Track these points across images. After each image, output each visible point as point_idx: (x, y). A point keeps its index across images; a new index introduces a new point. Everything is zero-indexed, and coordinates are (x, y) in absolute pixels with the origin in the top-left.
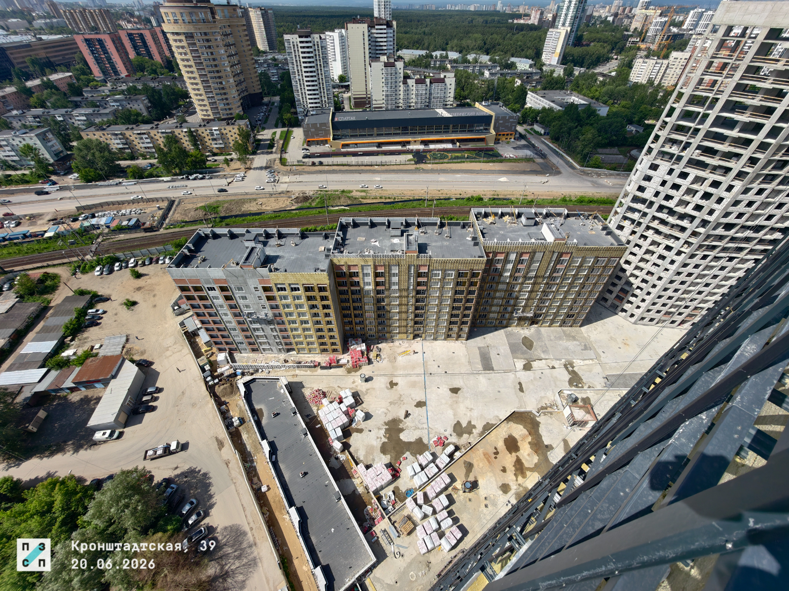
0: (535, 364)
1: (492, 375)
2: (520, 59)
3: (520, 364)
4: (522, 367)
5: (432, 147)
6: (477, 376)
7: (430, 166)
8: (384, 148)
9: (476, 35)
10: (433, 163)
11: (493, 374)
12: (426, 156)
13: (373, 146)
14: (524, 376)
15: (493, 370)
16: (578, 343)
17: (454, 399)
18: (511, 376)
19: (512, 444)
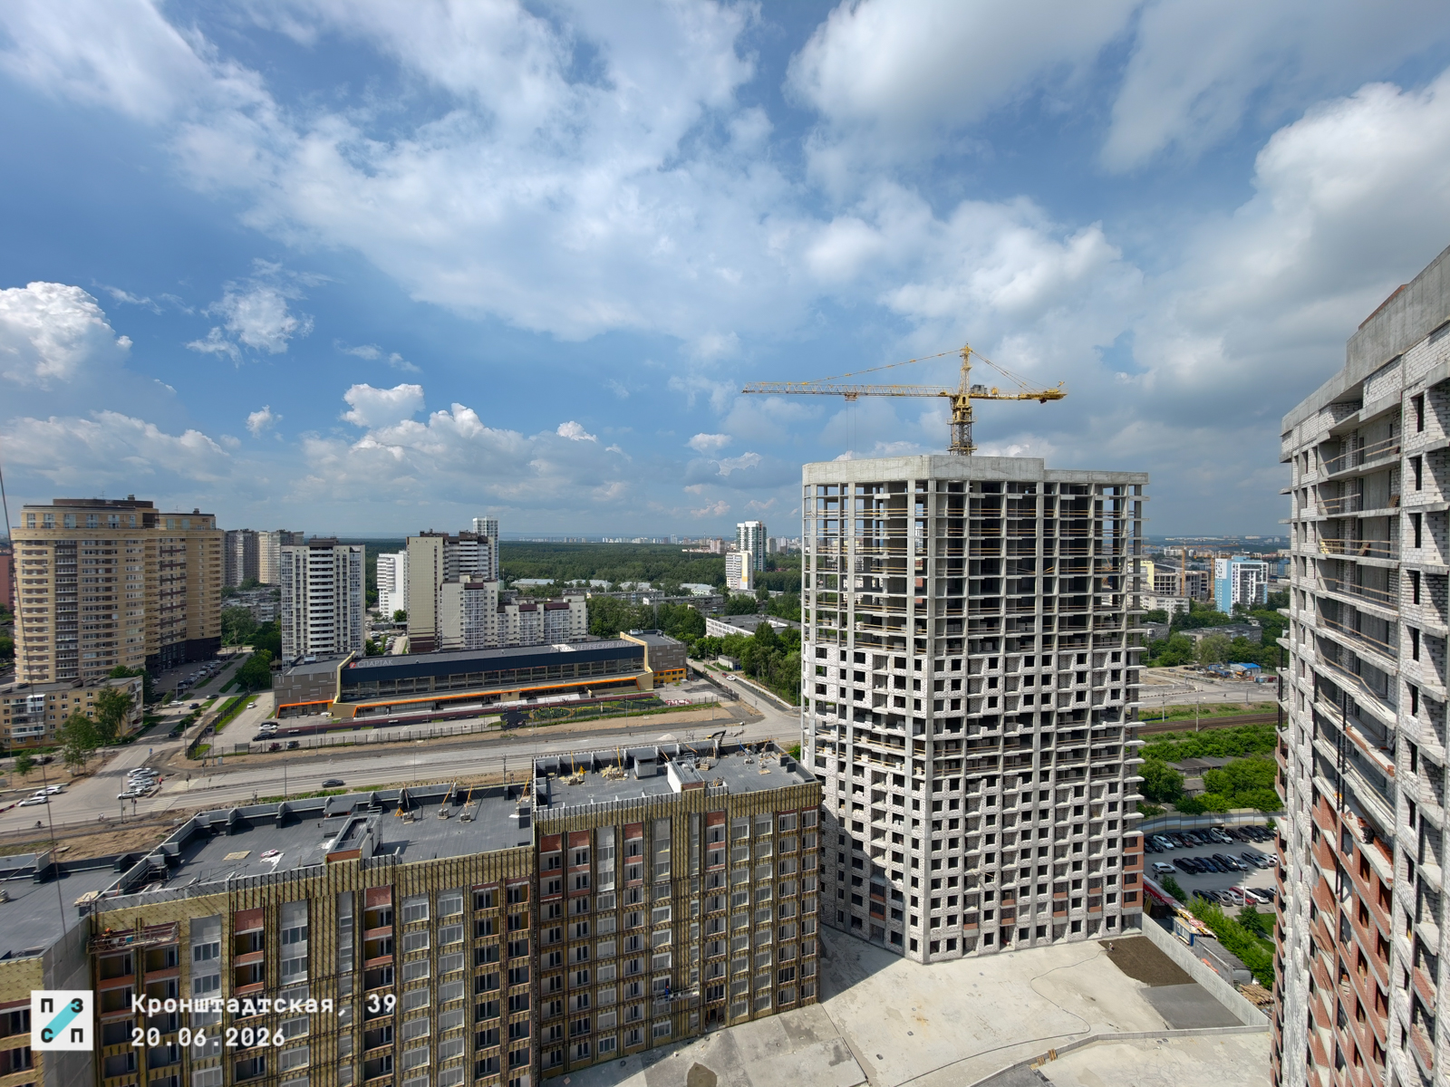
2: (695, 585)
5: (541, 700)
7: (530, 731)
8: (447, 710)
9: (636, 563)
10: (538, 726)
12: (527, 716)
13: (425, 708)
16: (819, 1047)
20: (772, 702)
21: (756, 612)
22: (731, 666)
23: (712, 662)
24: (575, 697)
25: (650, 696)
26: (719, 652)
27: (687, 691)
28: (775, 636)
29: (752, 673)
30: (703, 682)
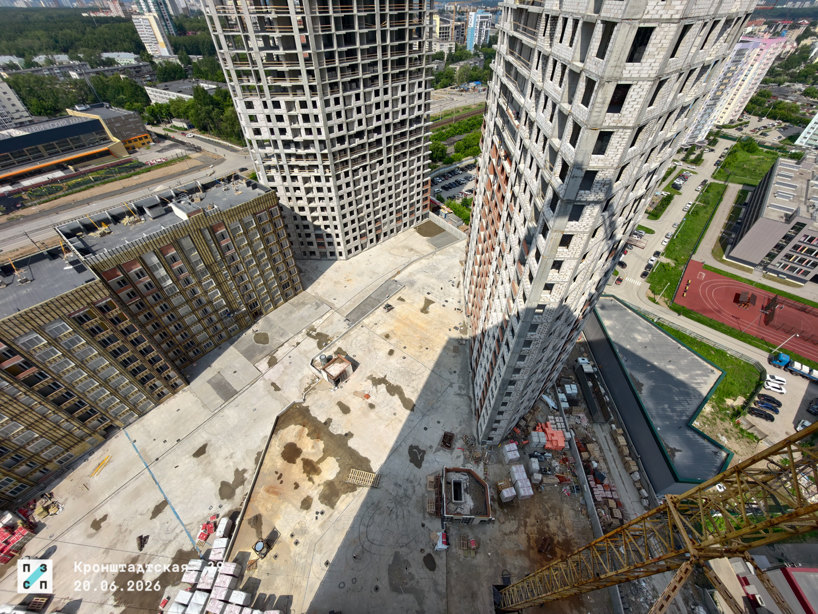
0: (279, 354)
1: (239, 399)
2: (116, 53)
3: (263, 365)
4: (267, 366)
5: (26, 183)
6: (221, 414)
7: (34, 209)
9: (37, 33)
10: (39, 204)
11: (239, 397)
12: (21, 198)
14: (273, 374)
15: (237, 393)
16: (309, 306)
17: (204, 462)
18: (260, 383)
19: (291, 453)
20: (227, 148)
21: (186, 77)
22: (186, 127)
23: (168, 126)
24: (59, 174)
25: (129, 161)
26: (170, 116)
27: (159, 151)
28: (211, 97)
29: (204, 129)
30: (168, 142)
